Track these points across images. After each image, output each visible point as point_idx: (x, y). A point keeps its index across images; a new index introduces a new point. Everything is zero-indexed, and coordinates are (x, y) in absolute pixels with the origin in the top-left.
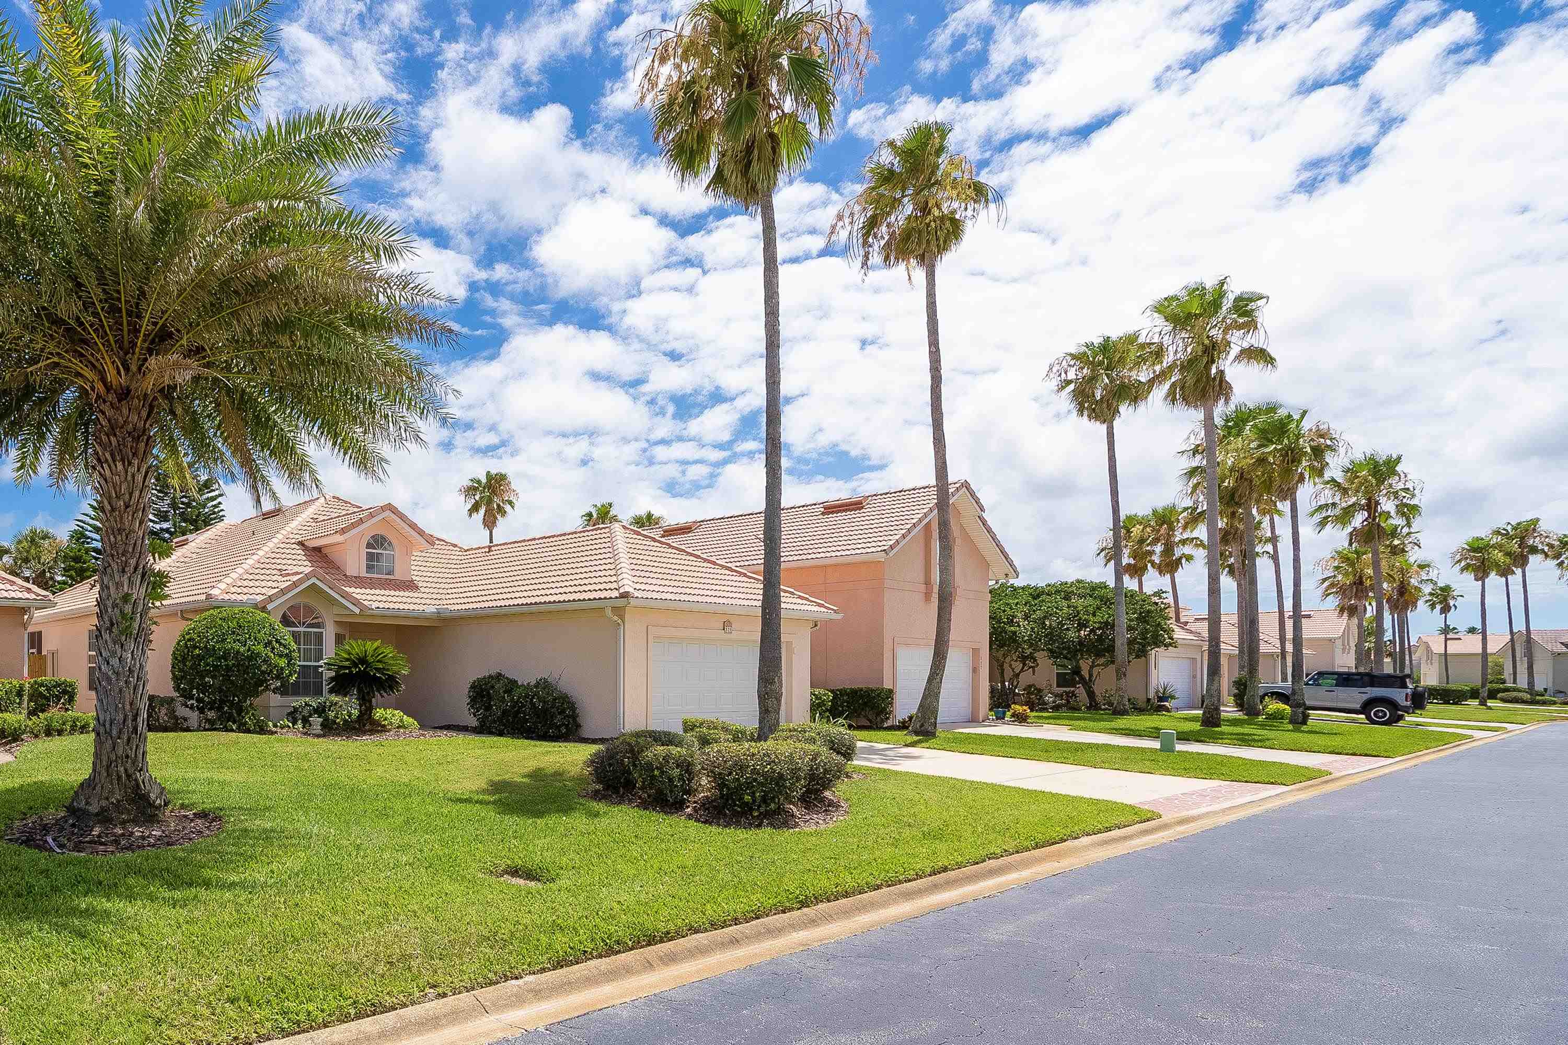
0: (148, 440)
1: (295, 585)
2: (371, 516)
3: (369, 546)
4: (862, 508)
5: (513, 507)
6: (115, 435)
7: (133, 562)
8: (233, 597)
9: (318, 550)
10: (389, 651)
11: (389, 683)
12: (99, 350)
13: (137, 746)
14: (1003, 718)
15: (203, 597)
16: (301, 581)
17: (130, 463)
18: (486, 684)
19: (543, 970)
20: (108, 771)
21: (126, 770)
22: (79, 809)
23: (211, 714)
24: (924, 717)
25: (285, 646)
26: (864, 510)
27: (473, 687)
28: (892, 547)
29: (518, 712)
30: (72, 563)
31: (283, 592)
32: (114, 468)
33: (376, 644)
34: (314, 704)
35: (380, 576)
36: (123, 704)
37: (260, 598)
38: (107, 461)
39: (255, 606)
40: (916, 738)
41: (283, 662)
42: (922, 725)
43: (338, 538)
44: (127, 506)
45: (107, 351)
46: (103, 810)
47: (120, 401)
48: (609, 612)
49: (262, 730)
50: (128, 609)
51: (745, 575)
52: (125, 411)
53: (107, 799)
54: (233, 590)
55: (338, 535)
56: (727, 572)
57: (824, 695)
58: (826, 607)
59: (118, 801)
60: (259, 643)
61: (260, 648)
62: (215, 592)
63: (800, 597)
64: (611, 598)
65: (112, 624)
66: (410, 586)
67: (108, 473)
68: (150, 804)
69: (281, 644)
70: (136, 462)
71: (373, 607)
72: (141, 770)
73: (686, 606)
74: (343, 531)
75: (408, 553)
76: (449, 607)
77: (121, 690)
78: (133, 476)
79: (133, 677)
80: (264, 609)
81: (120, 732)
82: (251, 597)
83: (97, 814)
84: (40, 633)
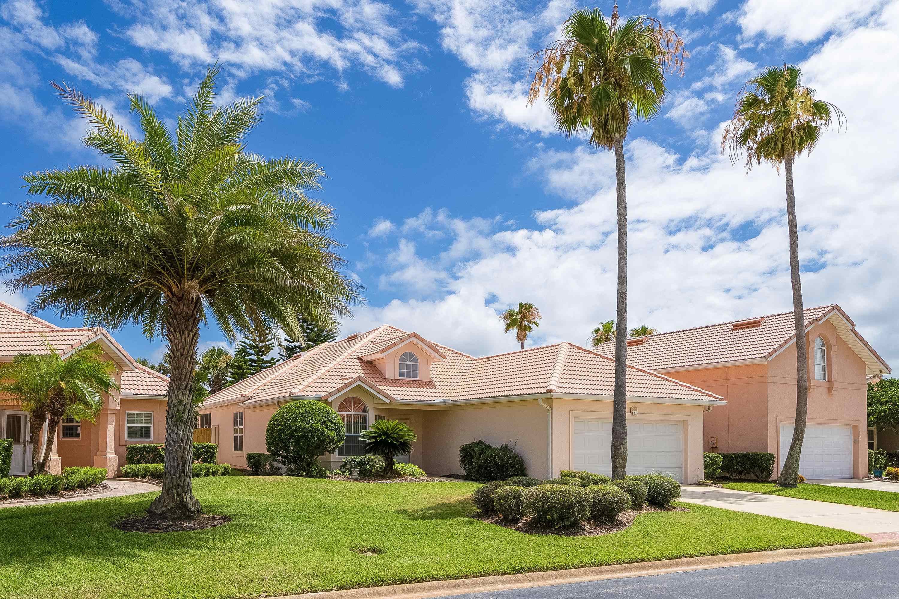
0: (194, 320)
1: (346, 386)
2: (402, 341)
3: (401, 359)
4: (760, 325)
5: (537, 326)
6: (176, 319)
7: (184, 384)
8: (307, 394)
9: (370, 363)
10: (404, 427)
11: (404, 446)
12: (166, 277)
13: (184, 480)
14: (881, 476)
15: (288, 394)
16: (350, 384)
17: (183, 333)
18: (470, 448)
19: (331, 590)
20: (168, 493)
21: (177, 492)
22: (152, 512)
23: (293, 467)
24: (787, 474)
25: (335, 424)
26: (760, 327)
27: (462, 450)
28: (770, 355)
29: (487, 466)
30: (236, 370)
31: (339, 390)
32: (175, 335)
33: (395, 422)
34: (357, 460)
35: (408, 379)
36: (177, 458)
37: (323, 394)
38: (172, 332)
39: (320, 400)
40: (780, 488)
41: (333, 434)
42: (785, 480)
43: (379, 356)
44: (182, 355)
45: (170, 277)
46: (163, 512)
47: (179, 301)
48: (541, 402)
49: (321, 475)
50: (181, 408)
51: (655, 375)
52: (181, 306)
53: (166, 506)
54: (308, 389)
55: (379, 354)
56: (641, 373)
57: (717, 457)
58: (714, 397)
59: (171, 508)
60: (317, 422)
61: (319, 425)
62: (295, 391)
63: (694, 390)
64: (541, 393)
65: (173, 416)
66: (429, 384)
67: (173, 338)
68: (188, 510)
69: (332, 423)
70: (187, 332)
71: (399, 399)
72: (186, 492)
73: (595, 398)
74: (383, 351)
75: (428, 363)
76: (450, 398)
77: (176, 450)
78: (185, 339)
79: (183, 443)
80: (326, 401)
81: (175, 472)
82: (319, 393)
83: (160, 515)
84: (210, 414)
